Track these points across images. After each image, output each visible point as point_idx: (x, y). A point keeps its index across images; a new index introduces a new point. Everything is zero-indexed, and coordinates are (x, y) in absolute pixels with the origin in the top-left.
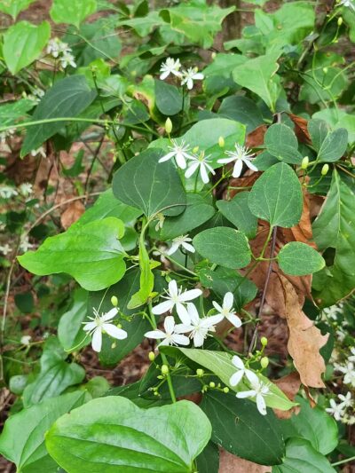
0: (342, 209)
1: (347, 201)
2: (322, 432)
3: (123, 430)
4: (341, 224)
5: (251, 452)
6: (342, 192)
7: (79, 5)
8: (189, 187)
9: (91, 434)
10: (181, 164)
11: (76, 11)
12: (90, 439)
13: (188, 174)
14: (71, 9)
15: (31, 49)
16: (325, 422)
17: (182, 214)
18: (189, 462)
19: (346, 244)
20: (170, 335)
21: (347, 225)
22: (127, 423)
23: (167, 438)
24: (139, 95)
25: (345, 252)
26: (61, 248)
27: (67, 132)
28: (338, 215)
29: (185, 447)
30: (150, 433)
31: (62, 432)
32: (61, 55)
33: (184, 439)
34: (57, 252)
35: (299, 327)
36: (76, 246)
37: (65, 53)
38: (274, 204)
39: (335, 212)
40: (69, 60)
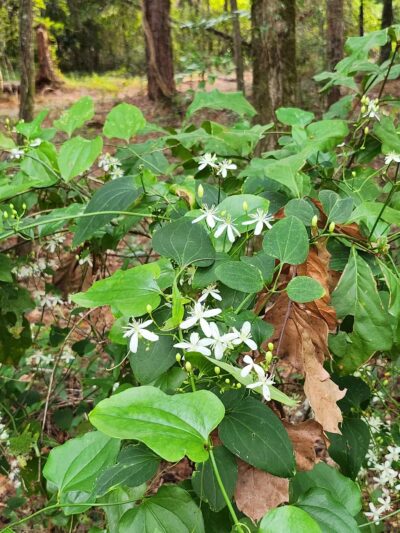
0: (359, 280)
1: (363, 272)
2: (346, 497)
3: (153, 410)
4: (359, 293)
5: (266, 463)
6: (358, 265)
7: (130, 123)
8: (219, 249)
9: (127, 413)
10: (211, 224)
11: (127, 126)
12: (126, 416)
13: (217, 234)
14: (122, 126)
15: (84, 160)
16: (349, 488)
17: (212, 266)
18: (206, 437)
19: (363, 312)
20: (195, 345)
21: (364, 294)
22: (156, 406)
23: (187, 417)
24: (181, 192)
25: (362, 319)
26: (106, 289)
27: (115, 230)
28: (356, 285)
29: (203, 424)
30: (175, 413)
31: (103, 412)
32: (112, 168)
33: (202, 418)
34: (103, 292)
35: (316, 376)
36: (119, 287)
37: (115, 167)
38: (284, 246)
39: (353, 283)
40: (118, 173)
